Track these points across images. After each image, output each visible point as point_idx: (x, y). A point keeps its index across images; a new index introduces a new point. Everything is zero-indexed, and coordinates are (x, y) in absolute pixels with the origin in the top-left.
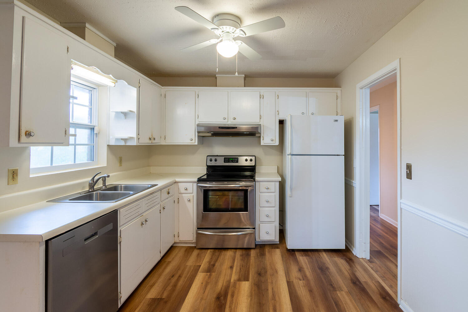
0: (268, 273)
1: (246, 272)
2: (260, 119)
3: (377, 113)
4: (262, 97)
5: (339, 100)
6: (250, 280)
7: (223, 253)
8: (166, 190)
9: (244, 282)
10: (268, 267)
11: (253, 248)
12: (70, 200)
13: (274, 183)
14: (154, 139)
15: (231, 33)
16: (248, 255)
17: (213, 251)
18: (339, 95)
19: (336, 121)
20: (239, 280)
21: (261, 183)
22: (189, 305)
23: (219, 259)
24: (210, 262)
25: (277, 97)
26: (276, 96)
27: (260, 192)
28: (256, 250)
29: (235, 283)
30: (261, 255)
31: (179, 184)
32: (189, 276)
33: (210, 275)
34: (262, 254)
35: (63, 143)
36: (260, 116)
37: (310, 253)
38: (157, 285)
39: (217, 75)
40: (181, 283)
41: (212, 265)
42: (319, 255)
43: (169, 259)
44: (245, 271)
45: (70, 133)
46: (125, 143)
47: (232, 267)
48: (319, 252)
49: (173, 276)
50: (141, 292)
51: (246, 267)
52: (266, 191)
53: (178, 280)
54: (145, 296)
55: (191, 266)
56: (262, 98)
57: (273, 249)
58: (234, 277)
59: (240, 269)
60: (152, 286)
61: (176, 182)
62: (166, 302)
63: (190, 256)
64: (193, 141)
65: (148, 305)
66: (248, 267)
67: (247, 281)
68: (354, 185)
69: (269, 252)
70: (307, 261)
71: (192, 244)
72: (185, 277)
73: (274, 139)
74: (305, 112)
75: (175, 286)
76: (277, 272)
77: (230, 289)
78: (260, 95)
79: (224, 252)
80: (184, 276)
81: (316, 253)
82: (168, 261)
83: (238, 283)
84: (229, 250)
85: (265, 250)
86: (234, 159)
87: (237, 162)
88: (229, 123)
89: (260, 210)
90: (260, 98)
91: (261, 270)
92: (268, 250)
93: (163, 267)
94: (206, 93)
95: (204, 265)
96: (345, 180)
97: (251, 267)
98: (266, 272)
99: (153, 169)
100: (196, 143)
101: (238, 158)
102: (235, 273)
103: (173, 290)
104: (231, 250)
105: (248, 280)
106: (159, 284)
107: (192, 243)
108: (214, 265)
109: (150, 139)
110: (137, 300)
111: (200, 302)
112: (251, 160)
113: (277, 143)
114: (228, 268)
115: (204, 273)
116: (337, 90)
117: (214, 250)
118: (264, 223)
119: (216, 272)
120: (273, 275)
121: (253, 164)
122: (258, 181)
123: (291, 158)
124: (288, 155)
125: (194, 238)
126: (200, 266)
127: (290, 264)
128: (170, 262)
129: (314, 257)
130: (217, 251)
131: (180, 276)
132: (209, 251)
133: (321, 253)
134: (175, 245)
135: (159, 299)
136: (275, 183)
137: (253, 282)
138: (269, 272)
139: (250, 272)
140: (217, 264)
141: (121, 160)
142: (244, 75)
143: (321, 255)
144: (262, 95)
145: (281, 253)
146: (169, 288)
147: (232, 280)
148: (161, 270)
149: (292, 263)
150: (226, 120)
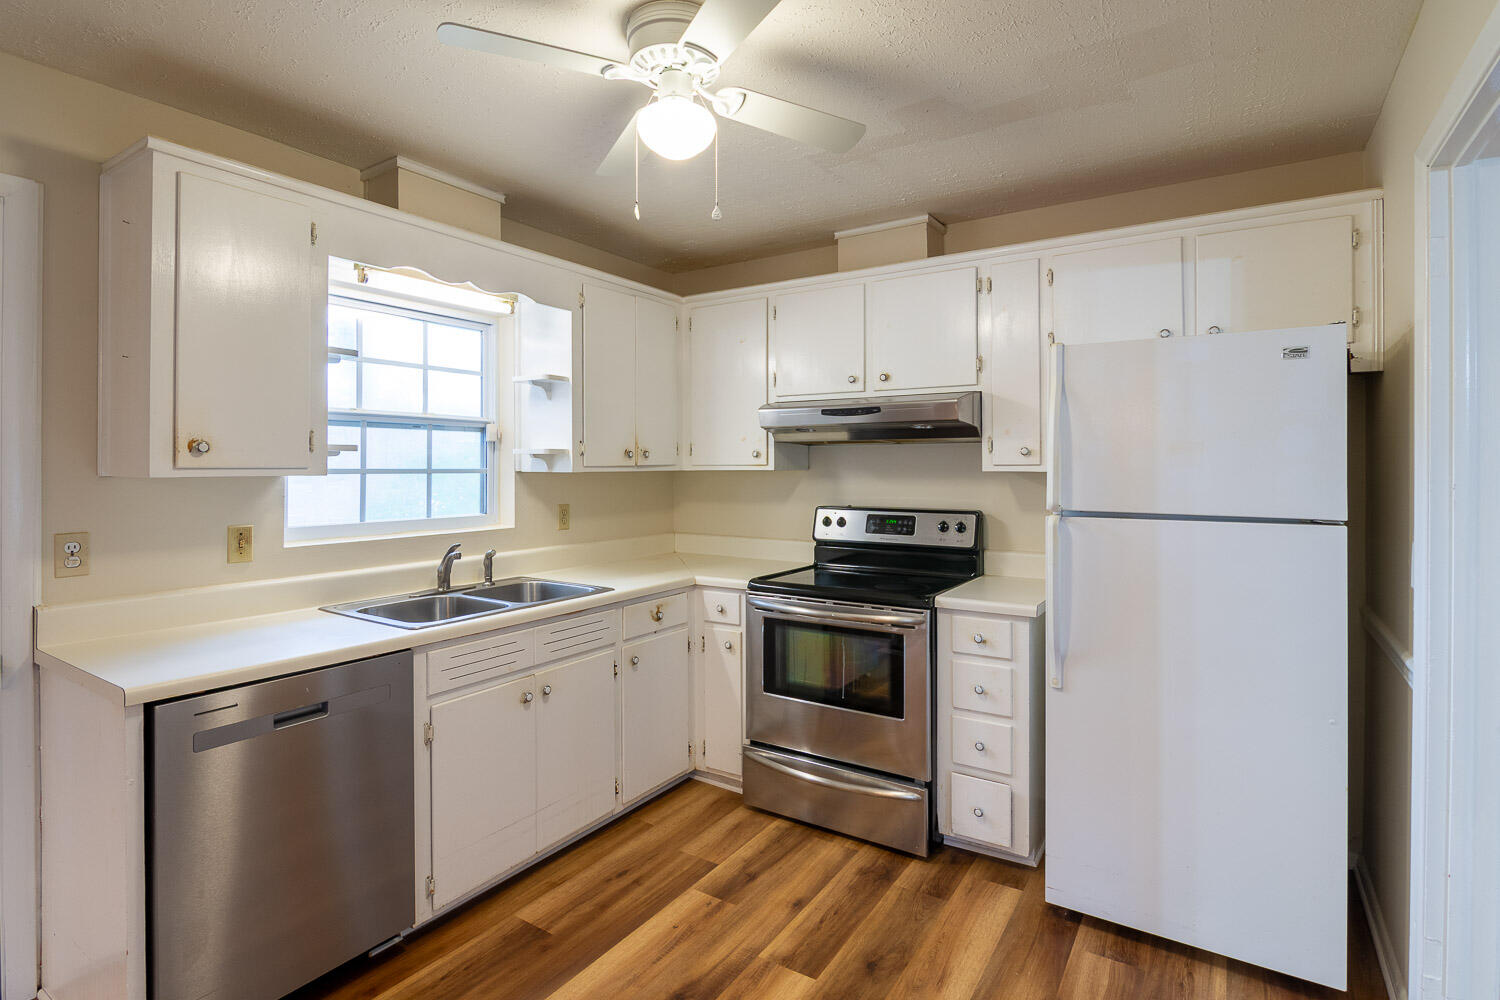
0: (908, 973)
1: (832, 941)
2: (979, 370)
4: (985, 285)
5: (1367, 250)
6: (822, 976)
7: (809, 845)
8: (652, 605)
9: (796, 976)
10: (922, 953)
11: (920, 858)
12: (360, 612)
13: (1007, 623)
14: (645, 454)
15: (679, 67)
16: (886, 877)
17: (787, 829)
18: (1367, 224)
19: (1299, 352)
20: (788, 961)
21: (958, 618)
22: (589, 986)
23: (783, 861)
24: (748, 863)
25: (1045, 280)
26: (1044, 272)
27: (955, 652)
28: (929, 865)
29: (767, 966)
30: (929, 893)
31: (705, 592)
32: (660, 889)
33: (719, 907)
34: (938, 892)
35: (305, 468)
36: (980, 360)
37: (1146, 952)
38: (568, 884)
39: (836, 235)
40: (624, 903)
41: (749, 875)
42: (1190, 974)
43: (651, 818)
44: (831, 936)
45: (329, 443)
46: (550, 466)
47: (798, 905)
48: (1197, 963)
49: (620, 875)
50: (518, 893)
51: (848, 920)
52: (977, 649)
53: (625, 891)
54: (518, 909)
55: (689, 858)
56: (985, 291)
57: (996, 884)
58: (782, 944)
59: (821, 922)
60: (553, 886)
61: (695, 586)
62: (545, 949)
63: (713, 824)
64: (762, 460)
65: (505, 938)
66: (853, 921)
67: (810, 975)
69: (971, 889)
70: (1105, 982)
72: (649, 889)
73: (1034, 446)
74: (1175, 325)
75: (603, 907)
76: (941, 982)
77: (736, 981)
78: (979, 281)
79: (817, 839)
80: (647, 884)
81: (1180, 963)
82: (647, 821)
83: (777, 968)
84: (838, 840)
85: (963, 876)
86: (900, 522)
87: (911, 533)
88: (870, 394)
89: (952, 718)
90: (979, 291)
91: (890, 952)
92: (973, 883)
93: (622, 836)
95: (726, 867)
97: (860, 927)
98: (900, 966)
99: (682, 543)
100: (771, 467)
101: (914, 518)
102: (796, 929)
103: (590, 918)
104: (845, 840)
105: (813, 974)
106: (574, 886)
107: (733, 783)
108: (752, 877)
109: (627, 453)
110: (494, 911)
111: (622, 989)
112: (962, 528)
114: (788, 903)
115: (707, 893)
116: (1360, 205)
117: (792, 824)
118: (967, 771)
119: (740, 905)
120: (916, 989)
121: (967, 541)
123: (1058, 528)
125: (738, 768)
126: (716, 865)
127: (1021, 971)
128: (649, 826)
129: (1156, 973)
130: (799, 829)
131: (637, 882)
132: (777, 823)
133: (1201, 972)
134: (697, 778)
135: (539, 929)
136: (1014, 622)
137: (826, 988)
138: (916, 969)
139: (844, 947)
140: (765, 878)
141: (564, 514)
142: (927, 217)
143: (1197, 977)
144: (983, 278)
145: (1016, 910)
146: (586, 908)
147: (764, 955)
148: (608, 845)
149: (1032, 966)
150: (859, 386)
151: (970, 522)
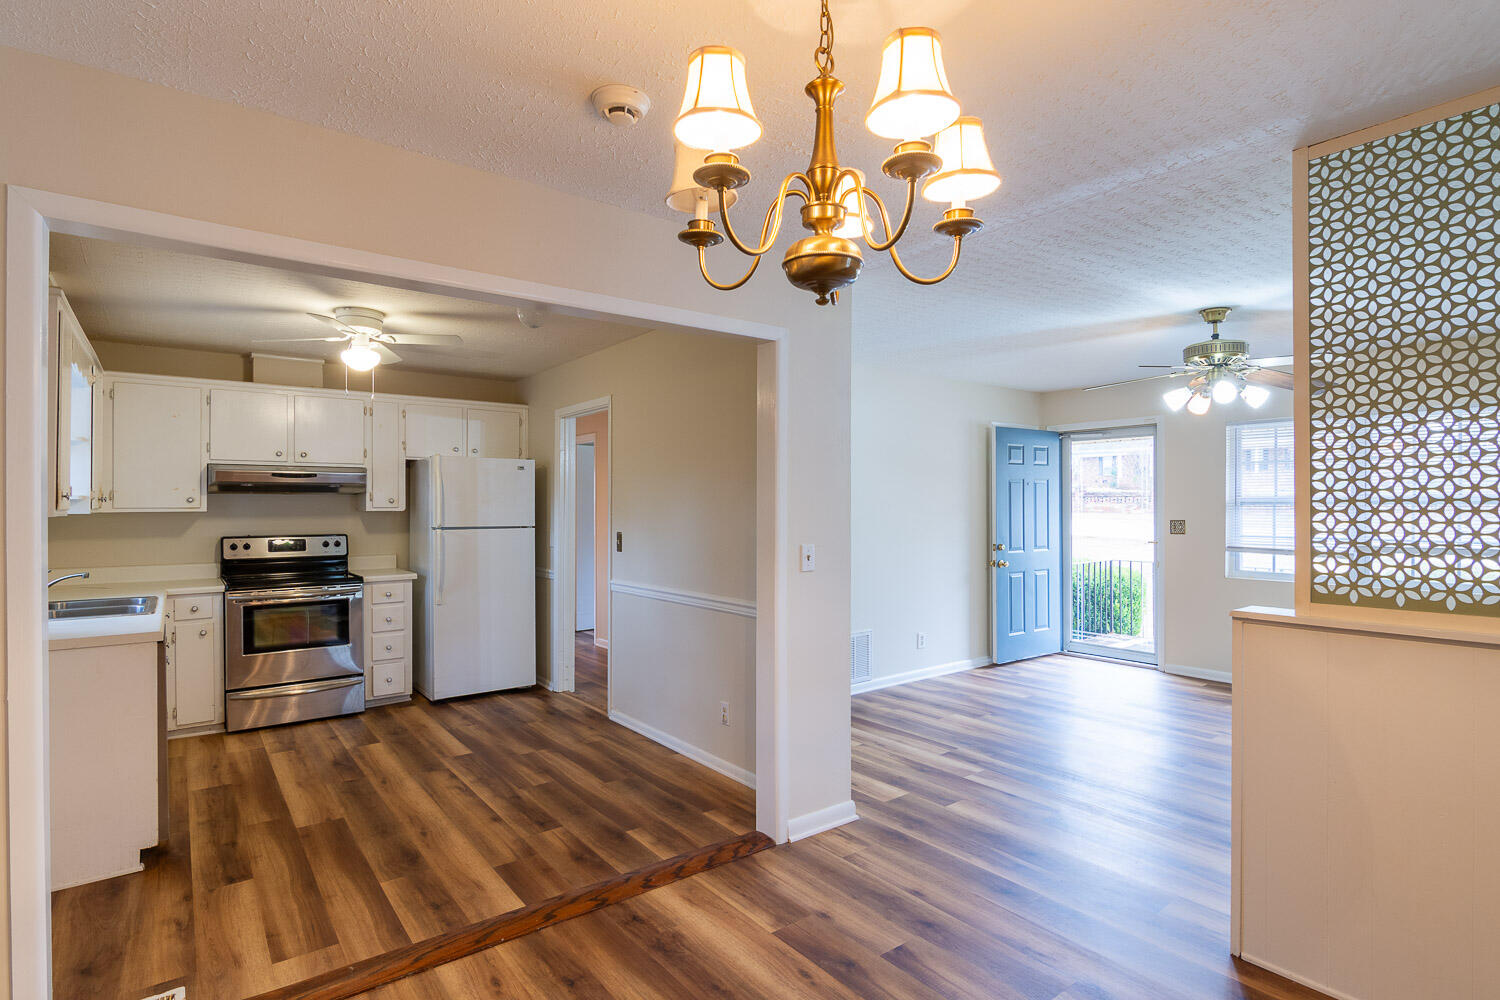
2: (365, 457)
3: (592, 444)
4: (368, 412)
5: (525, 426)
11: (361, 713)
13: (401, 585)
17: (273, 731)
18: (524, 416)
19: (522, 468)
21: (374, 586)
25: (401, 416)
26: (401, 412)
27: (374, 604)
28: (367, 714)
30: (383, 718)
31: (176, 599)
36: (365, 450)
37: (474, 700)
39: (253, 355)
48: (491, 697)
52: (386, 600)
56: (370, 415)
57: (403, 708)
64: (195, 504)
68: (551, 576)
69: (396, 712)
70: (473, 708)
71: (210, 730)
73: (393, 499)
74: (459, 446)
78: (365, 409)
81: (486, 698)
84: (309, 723)
85: (388, 711)
86: (294, 544)
87: (304, 549)
88: (290, 463)
89: (372, 638)
90: (365, 414)
91: (395, 730)
92: (394, 710)
94: (229, 394)
96: (536, 571)
100: (204, 509)
101: (304, 541)
107: (210, 727)
112: (337, 544)
113: (402, 507)
116: (522, 410)
117: (272, 728)
118: (381, 662)
121: (341, 551)
122: (368, 583)
123: (441, 534)
124: (434, 529)
125: (217, 715)
126: (264, 748)
129: (483, 702)
132: (261, 732)
133: (494, 697)
136: (405, 583)
142: (323, 361)
144: (368, 407)
145: (423, 709)
149: (448, 714)
150: (283, 458)
151: (342, 540)
